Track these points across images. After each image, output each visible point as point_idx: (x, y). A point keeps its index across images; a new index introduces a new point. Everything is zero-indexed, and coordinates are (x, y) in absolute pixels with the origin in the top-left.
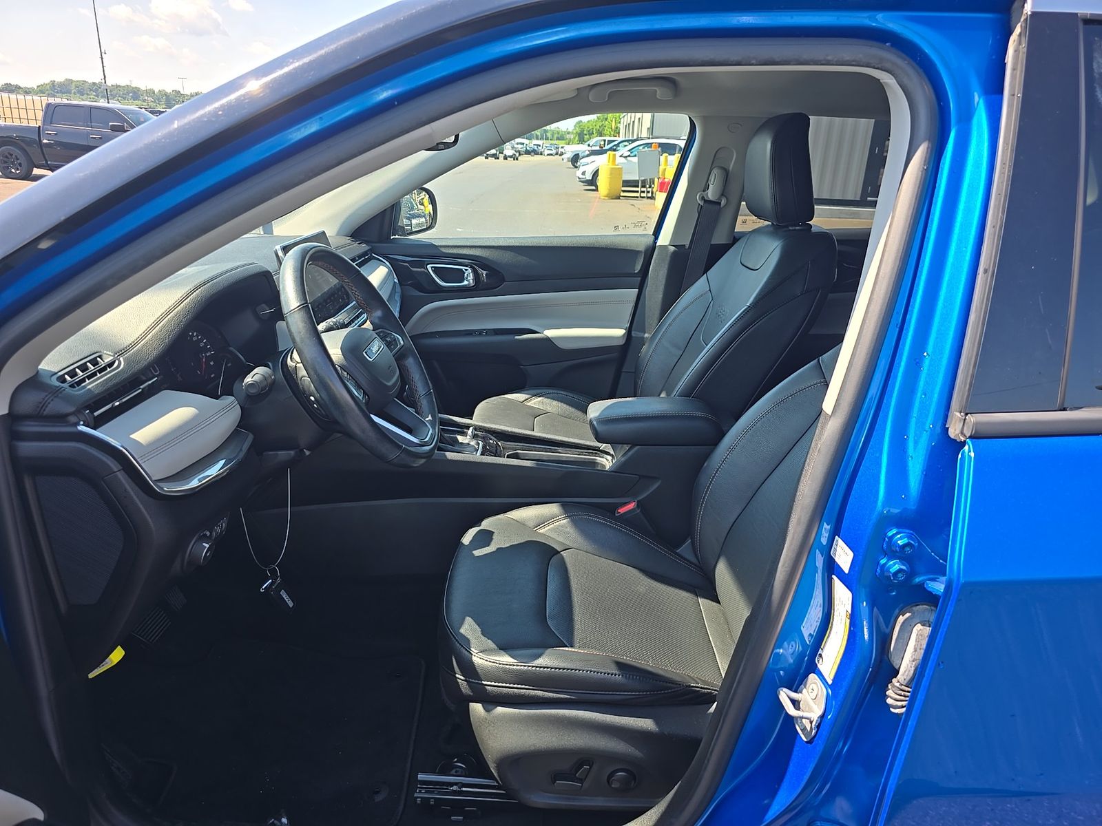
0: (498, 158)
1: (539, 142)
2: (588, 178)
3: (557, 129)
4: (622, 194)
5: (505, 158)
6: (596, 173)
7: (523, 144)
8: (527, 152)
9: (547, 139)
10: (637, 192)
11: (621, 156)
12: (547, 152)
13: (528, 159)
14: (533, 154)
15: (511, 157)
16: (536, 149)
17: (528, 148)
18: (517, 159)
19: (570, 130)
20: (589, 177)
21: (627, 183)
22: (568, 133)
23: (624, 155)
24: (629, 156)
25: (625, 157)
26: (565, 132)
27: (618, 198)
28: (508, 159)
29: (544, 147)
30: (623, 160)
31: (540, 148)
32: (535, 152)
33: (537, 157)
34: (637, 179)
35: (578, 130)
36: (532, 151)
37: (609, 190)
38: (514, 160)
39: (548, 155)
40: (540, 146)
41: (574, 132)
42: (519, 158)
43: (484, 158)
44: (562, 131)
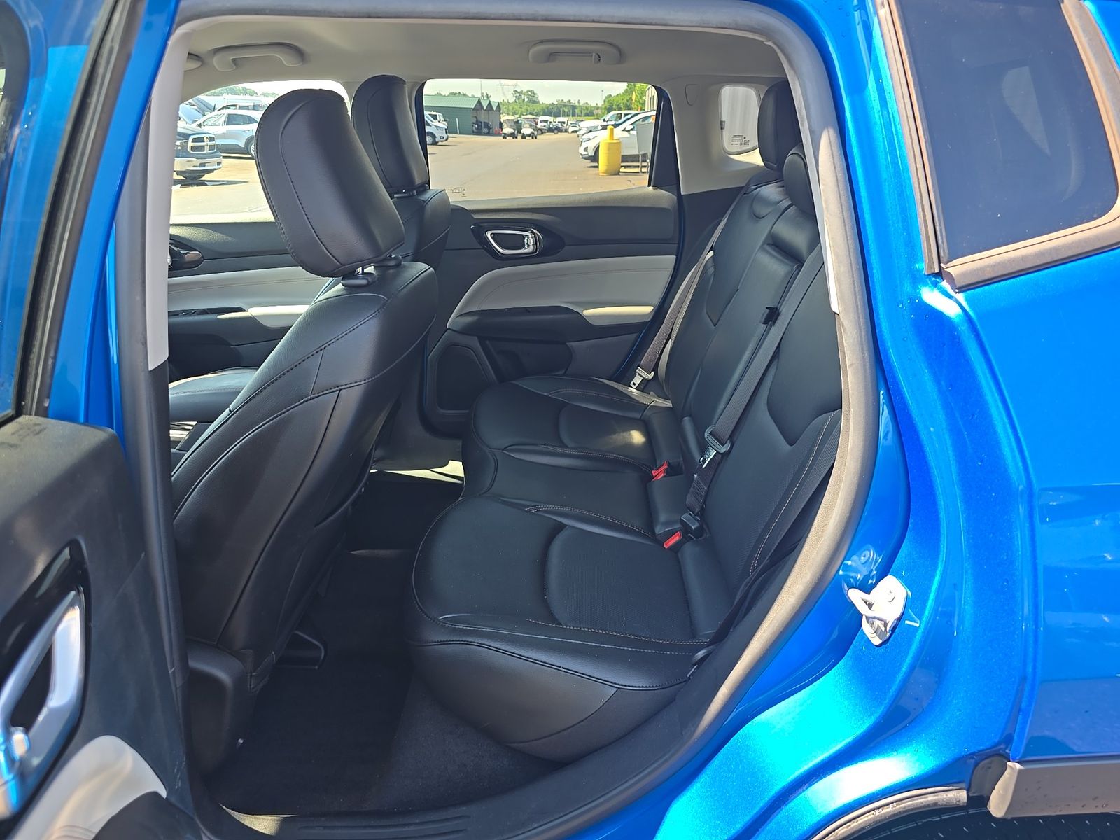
0: (516, 138)
1: (564, 119)
2: (590, 155)
3: (586, 105)
4: (622, 170)
5: (524, 137)
6: (597, 150)
7: (546, 121)
8: (550, 130)
9: (573, 115)
10: (638, 167)
11: (623, 130)
12: (571, 129)
13: (548, 137)
14: (556, 131)
15: (529, 135)
16: (560, 126)
17: (551, 126)
18: (536, 138)
19: (600, 105)
20: (591, 153)
21: (625, 158)
22: (598, 108)
23: (627, 129)
24: (632, 130)
25: (628, 131)
26: (594, 107)
27: (618, 173)
28: (527, 137)
29: (569, 124)
30: (626, 134)
31: (565, 125)
32: (558, 130)
33: (560, 135)
34: (638, 153)
35: (607, 105)
36: (555, 129)
37: (607, 166)
38: (533, 138)
39: (573, 132)
40: (564, 123)
41: (603, 107)
42: (538, 137)
43: (501, 138)
44: (591, 107)
